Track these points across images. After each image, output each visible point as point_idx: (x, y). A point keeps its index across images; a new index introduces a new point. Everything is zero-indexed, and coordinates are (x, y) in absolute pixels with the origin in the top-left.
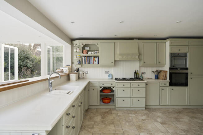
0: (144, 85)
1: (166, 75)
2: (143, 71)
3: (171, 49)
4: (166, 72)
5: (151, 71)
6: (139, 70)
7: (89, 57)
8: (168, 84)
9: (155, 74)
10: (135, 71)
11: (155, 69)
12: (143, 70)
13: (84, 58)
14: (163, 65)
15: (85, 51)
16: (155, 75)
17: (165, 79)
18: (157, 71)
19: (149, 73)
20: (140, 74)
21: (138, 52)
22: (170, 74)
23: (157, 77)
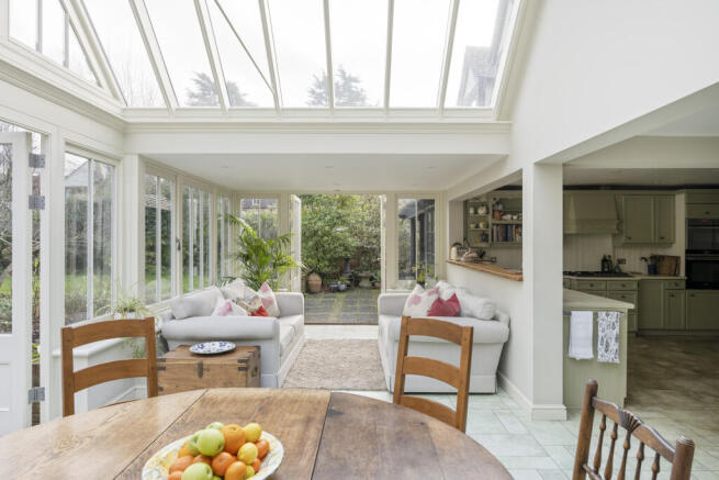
0: (635, 286)
1: (678, 265)
2: (621, 257)
3: (689, 211)
4: (677, 259)
5: (638, 257)
6: (611, 254)
7: (507, 225)
8: (683, 285)
9: (649, 262)
10: (605, 257)
11: (647, 253)
12: (621, 254)
13: (495, 227)
14: (670, 244)
15: (497, 214)
16: (649, 267)
17: (675, 275)
18: (654, 258)
19: (634, 262)
20: (615, 262)
21: (615, 217)
22: (688, 263)
23: (653, 270)
